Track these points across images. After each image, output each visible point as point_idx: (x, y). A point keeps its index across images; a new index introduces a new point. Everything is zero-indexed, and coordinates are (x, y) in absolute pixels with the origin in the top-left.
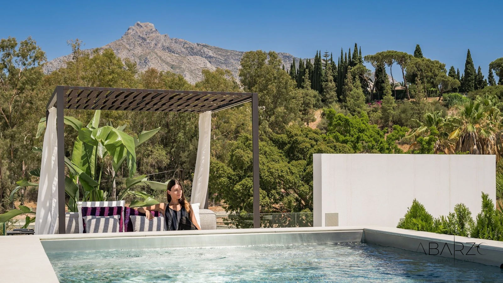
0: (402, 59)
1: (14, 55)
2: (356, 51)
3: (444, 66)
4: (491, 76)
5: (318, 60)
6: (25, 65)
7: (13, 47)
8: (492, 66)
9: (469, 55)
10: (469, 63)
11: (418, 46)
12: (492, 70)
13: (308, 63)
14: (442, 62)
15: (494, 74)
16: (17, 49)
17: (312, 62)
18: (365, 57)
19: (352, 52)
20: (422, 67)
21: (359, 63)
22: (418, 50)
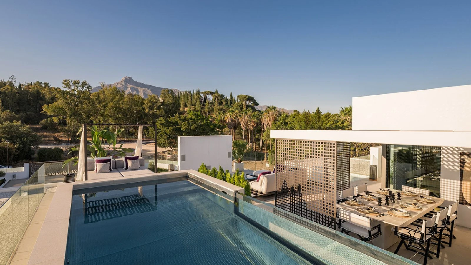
0: (212, 93)
1: (79, 87)
2: (198, 90)
3: (224, 96)
4: (237, 99)
6: (83, 90)
7: (78, 83)
8: (238, 96)
9: (231, 93)
10: (231, 95)
13: (183, 93)
14: (223, 95)
16: (80, 84)
17: (185, 93)
18: (201, 93)
20: (218, 96)
21: (199, 94)
22: (217, 91)
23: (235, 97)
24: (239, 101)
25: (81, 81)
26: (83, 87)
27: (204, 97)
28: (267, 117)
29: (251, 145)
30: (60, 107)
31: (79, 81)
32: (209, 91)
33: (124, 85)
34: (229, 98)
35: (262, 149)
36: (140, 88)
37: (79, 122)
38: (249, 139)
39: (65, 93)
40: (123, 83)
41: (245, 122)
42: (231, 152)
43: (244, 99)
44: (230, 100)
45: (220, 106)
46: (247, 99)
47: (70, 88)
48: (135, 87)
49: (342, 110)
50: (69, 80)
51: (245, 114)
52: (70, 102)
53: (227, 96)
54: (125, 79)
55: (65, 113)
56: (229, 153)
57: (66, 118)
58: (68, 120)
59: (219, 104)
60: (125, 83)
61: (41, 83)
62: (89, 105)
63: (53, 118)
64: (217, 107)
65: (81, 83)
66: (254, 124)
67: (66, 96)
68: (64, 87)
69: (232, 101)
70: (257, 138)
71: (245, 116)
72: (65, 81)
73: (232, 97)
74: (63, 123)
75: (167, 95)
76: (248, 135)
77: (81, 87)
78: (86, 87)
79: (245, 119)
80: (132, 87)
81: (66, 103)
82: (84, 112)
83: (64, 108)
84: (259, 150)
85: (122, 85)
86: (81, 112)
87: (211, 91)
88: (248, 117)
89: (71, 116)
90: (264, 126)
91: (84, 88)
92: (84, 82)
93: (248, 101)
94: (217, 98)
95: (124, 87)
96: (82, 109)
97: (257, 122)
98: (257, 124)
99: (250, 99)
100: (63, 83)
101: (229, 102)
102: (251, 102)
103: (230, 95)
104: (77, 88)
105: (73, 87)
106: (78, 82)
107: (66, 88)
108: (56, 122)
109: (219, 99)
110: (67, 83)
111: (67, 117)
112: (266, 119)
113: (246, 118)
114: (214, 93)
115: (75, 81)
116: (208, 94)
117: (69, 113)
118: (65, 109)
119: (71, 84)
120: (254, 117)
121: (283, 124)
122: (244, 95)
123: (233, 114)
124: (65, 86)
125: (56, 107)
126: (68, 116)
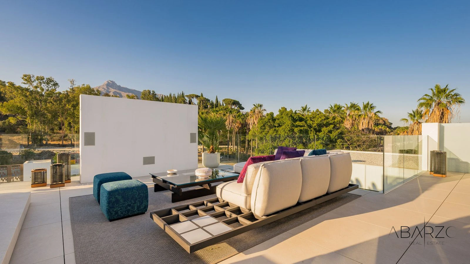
0: (197, 97)
1: (43, 83)
2: (183, 93)
3: (210, 100)
5: (170, 95)
6: (48, 87)
8: (224, 100)
9: (217, 97)
10: (217, 99)
11: (202, 93)
12: (224, 102)
13: (167, 96)
14: (209, 99)
15: (224, 103)
17: (169, 96)
18: (186, 96)
19: (182, 94)
20: (203, 99)
21: (184, 97)
22: (202, 94)
23: (221, 101)
24: (225, 105)
25: (46, 76)
26: (48, 83)
27: (189, 100)
28: (253, 117)
29: (236, 148)
30: (18, 106)
31: (43, 77)
32: (193, 94)
33: (106, 89)
34: (215, 103)
35: (247, 151)
36: (123, 92)
37: (42, 123)
38: (234, 142)
39: (24, 90)
40: (105, 87)
41: (230, 122)
42: (195, 134)
43: (230, 103)
44: (216, 105)
45: (205, 109)
46: (233, 103)
47: (31, 84)
48: (118, 91)
49: (331, 107)
50: (30, 75)
51: (230, 113)
52: (31, 100)
53: (213, 100)
54: (107, 83)
55: (24, 113)
56: (192, 136)
57: (25, 118)
58: (28, 120)
59: (205, 107)
60: (107, 87)
61: (4, 82)
62: (55, 103)
63: (10, 118)
64: (202, 110)
65: (45, 79)
66: (239, 125)
67: (26, 93)
68: (24, 83)
69: (218, 105)
70: (243, 141)
71: (229, 115)
72: (25, 76)
73: (217, 102)
74: (22, 123)
75: (148, 96)
76: (233, 136)
77: (45, 84)
78: (51, 85)
79: (229, 119)
80: (115, 91)
81: (26, 101)
82: (49, 112)
83: (22, 106)
84: (245, 153)
85: (103, 89)
86: (46, 112)
87: (196, 94)
88: (233, 117)
89: (32, 116)
90: (250, 125)
91: (49, 85)
92: (49, 79)
93: (233, 105)
94: (202, 101)
95: (106, 91)
96: (47, 109)
97: (242, 122)
98: (242, 125)
99: (235, 103)
100: (22, 78)
101: (215, 106)
102: (237, 106)
103: (215, 99)
104: (40, 85)
105: (35, 84)
106: (42, 79)
107: (26, 84)
108: (13, 123)
109: (204, 103)
110: (28, 79)
111: (27, 118)
112: (252, 118)
113: (231, 118)
114: (199, 96)
115: (38, 77)
116: (193, 98)
117: (29, 112)
118: (25, 107)
119: (33, 79)
120: (239, 117)
121: (270, 121)
122: (229, 99)
123: (217, 114)
124: (26, 82)
125: (13, 106)
126: (28, 116)
